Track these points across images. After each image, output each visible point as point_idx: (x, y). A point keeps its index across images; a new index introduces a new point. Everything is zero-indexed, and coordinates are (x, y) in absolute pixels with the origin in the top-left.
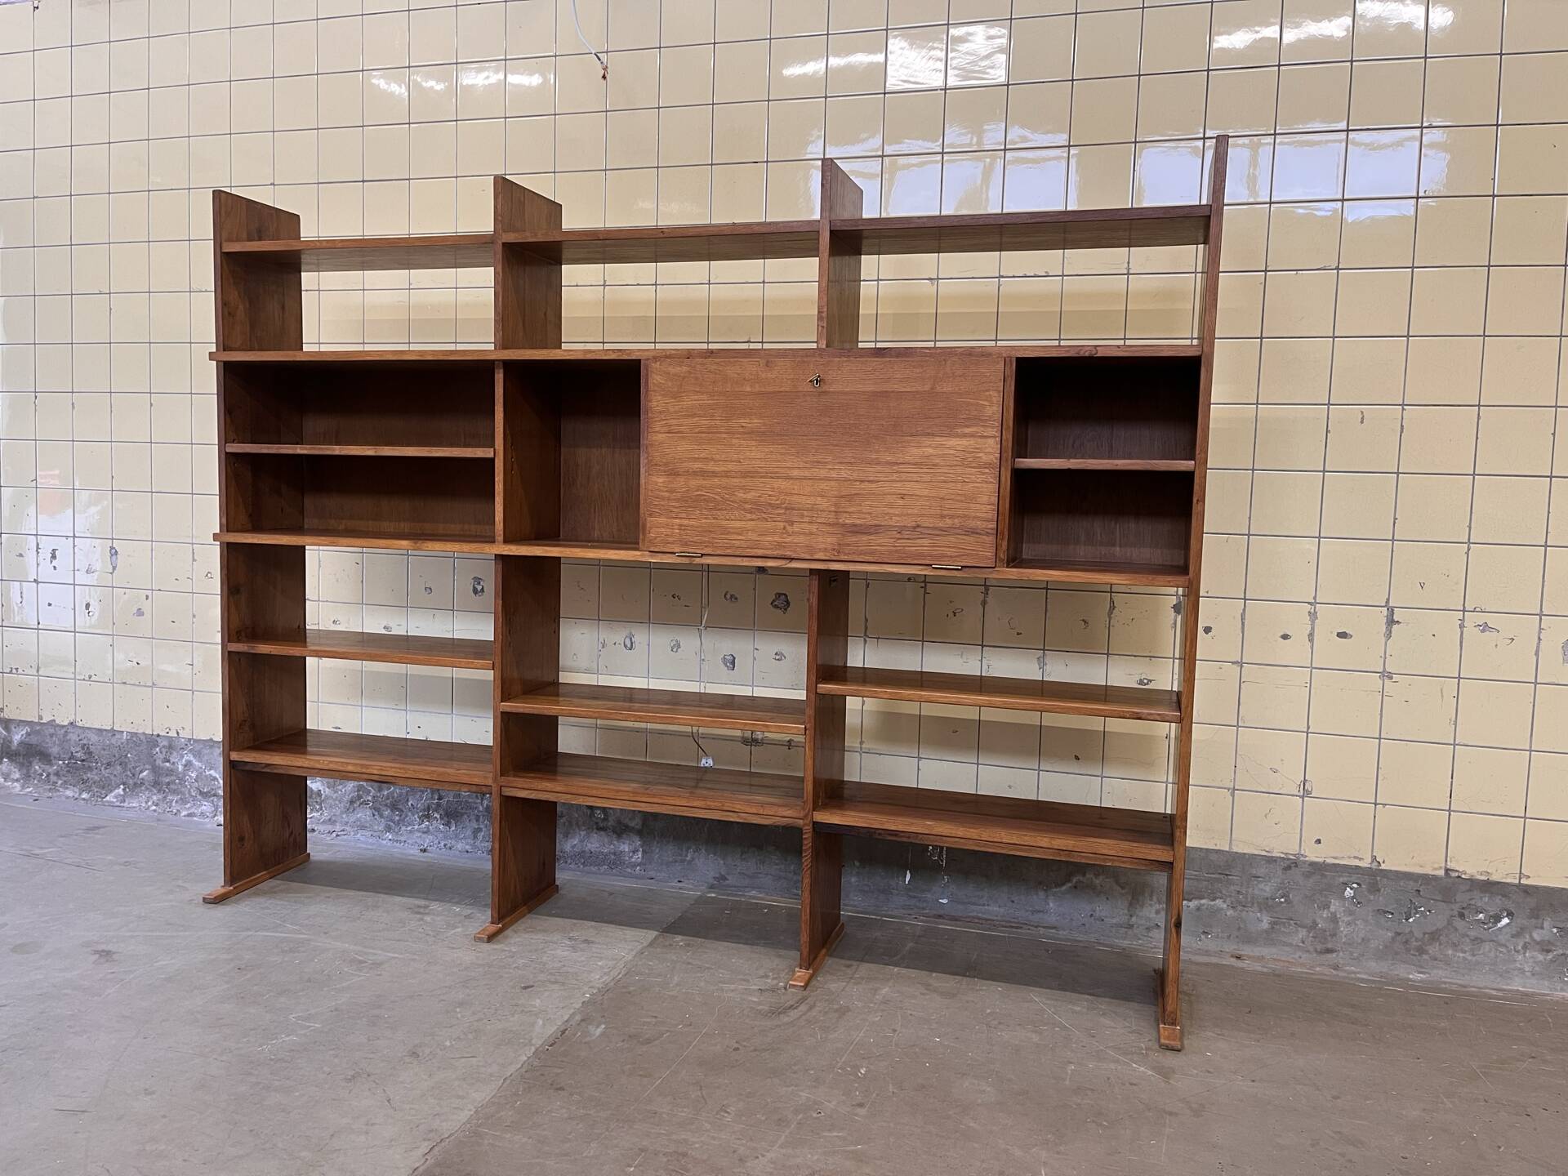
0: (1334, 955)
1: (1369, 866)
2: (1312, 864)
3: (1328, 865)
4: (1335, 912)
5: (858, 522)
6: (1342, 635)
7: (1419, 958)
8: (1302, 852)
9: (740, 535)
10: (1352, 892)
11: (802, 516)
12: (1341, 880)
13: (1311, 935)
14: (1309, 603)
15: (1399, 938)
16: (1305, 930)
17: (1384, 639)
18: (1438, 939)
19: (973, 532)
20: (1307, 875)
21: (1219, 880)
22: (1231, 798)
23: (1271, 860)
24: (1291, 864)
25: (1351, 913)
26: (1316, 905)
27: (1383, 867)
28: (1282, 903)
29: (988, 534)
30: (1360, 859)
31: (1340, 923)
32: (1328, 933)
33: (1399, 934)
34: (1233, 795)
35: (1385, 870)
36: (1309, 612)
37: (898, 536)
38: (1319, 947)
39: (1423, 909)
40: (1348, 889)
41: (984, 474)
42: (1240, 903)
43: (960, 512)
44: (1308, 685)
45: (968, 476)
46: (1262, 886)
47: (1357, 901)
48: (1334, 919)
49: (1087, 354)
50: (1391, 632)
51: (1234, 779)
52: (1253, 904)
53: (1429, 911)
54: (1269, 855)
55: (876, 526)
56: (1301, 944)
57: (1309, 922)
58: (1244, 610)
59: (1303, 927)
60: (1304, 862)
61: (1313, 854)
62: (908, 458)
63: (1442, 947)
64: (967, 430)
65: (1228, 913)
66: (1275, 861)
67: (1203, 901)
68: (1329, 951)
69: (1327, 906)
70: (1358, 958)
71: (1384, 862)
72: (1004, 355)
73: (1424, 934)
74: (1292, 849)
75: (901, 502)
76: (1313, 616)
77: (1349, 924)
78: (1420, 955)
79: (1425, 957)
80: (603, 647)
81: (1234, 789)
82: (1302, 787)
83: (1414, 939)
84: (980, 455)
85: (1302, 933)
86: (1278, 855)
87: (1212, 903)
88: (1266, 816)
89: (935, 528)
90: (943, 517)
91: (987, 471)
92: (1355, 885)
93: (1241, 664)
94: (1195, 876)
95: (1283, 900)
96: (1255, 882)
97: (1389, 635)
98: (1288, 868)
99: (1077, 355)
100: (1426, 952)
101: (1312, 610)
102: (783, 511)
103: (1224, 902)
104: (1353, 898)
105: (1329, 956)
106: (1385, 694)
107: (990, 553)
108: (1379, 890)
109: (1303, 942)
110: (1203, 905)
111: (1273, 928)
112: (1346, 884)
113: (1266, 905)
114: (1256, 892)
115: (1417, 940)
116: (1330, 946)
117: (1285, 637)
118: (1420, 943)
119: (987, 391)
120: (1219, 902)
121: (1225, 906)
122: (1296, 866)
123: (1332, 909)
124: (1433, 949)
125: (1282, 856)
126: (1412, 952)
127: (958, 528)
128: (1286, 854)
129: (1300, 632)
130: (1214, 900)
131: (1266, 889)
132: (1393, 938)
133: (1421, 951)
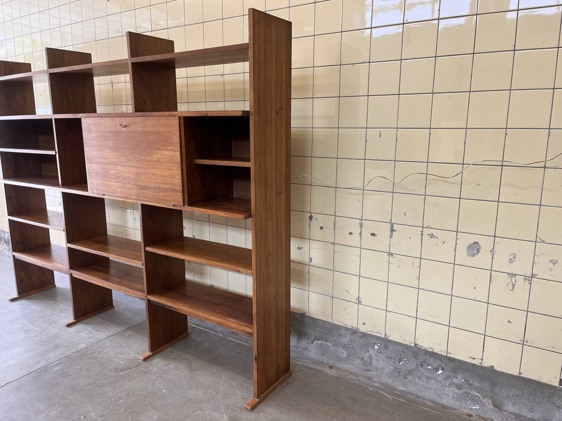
0: (370, 373)
1: (384, 337)
2: (362, 333)
3: (368, 334)
4: (371, 354)
5: (142, 184)
6: (373, 235)
7: (404, 380)
8: (358, 327)
9: (111, 187)
10: (377, 347)
11: (127, 181)
12: (373, 341)
13: (362, 362)
14: (360, 219)
15: (396, 370)
16: (360, 360)
17: (389, 238)
18: (412, 373)
19: (175, 191)
20: (361, 337)
21: (329, 334)
22: (332, 301)
23: (347, 329)
24: (354, 332)
25: (378, 356)
26: (364, 350)
27: (389, 338)
28: (351, 347)
29: (179, 192)
30: (380, 334)
31: (373, 360)
32: (368, 363)
33: (396, 368)
34: (332, 299)
35: (390, 340)
36: (360, 223)
37: (154, 191)
38: (365, 368)
39: (405, 359)
40: (376, 346)
41: (176, 166)
42: (336, 345)
43: (171, 182)
44: (359, 255)
45: (172, 167)
46: (343, 339)
47: (379, 351)
48: (370, 357)
49: (205, 115)
50: (392, 235)
51: (333, 293)
52: (341, 346)
53: (408, 361)
54: (346, 326)
55: (148, 186)
56: (358, 366)
57: (361, 356)
58: (335, 220)
59: (359, 359)
60: (359, 332)
61: (362, 329)
62: (154, 159)
63: (413, 377)
64: (170, 148)
65: (332, 348)
66: (348, 329)
67: (323, 342)
68: (369, 370)
69: (368, 351)
70: (379, 376)
71: (390, 336)
72: (180, 115)
73: (406, 370)
74: (355, 325)
75: (153, 177)
76: (361, 225)
77: (377, 360)
78: (404, 379)
79: (407, 380)
80: (135, 220)
81: (333, 297)
82: (358, 299)
83: (402, 372)
84: (175, 158)
85: (358, 361)
86: (349, 327)
87: (326, 343)
88: (345, 310)
89: (164, 189)
90: (166, 184)
91: (177, 165)
92: (379, 344)
93: (334, 244)
94: (320, 330)
95: (352, 346)
96: (341, 337)
97: (391, 236)
98: (353, 333)
99: (201, 116)
100: (407, 378)
101: (361, 222)
102: (122, 179)
103: (330, 343)
104: (378, 350)
105: (369, 372)
106: (390, 262)
107: (181, 200)
108: (388, 348)
109: (359, 365)
110: (323, 343)
111: (347, 357)
112: (375, 343)
113: (345, 347)
114: (342, 341)
115: (403, 372)
116: (369, 368)
117: (351, 233)
118: (404, 374)
119: (174, 131)
120: (328, 343)
121: (331, 345)
122: (356, 333)
123: (370, 353)
124: (410, 378)
125: (351, 328)
126: (401, 377)
127: (171, 189)
128: (352, 327)
129: (356, 231)
130: (327, 342)
131: (345, 340)
132: (394, 370)
133: (405, 377)
